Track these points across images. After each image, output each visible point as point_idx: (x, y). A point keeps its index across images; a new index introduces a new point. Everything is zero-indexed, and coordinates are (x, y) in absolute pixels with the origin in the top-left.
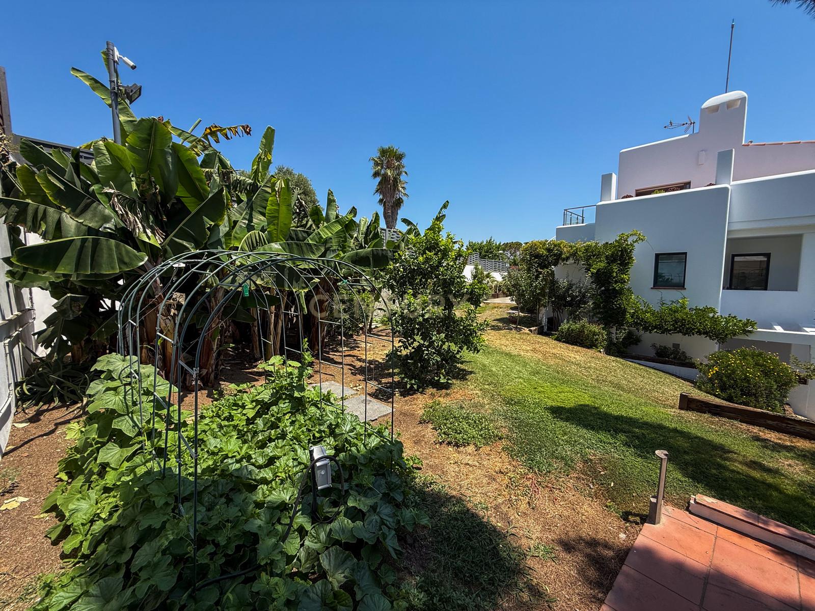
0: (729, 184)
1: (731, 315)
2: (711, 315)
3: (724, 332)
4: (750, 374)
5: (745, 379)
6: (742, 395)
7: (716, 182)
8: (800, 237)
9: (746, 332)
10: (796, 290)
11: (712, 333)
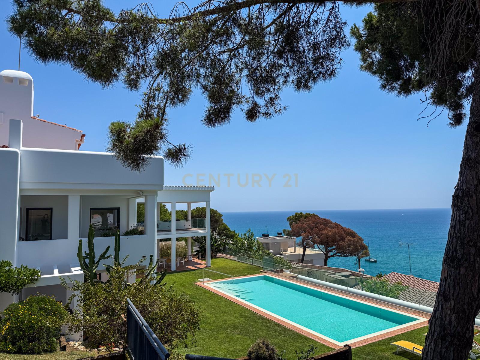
0: (19, 149)
1: (23, 265)
2: (7, 268)
3: (16, 284)
4: (34, 320)
5: (30, 327)
6: (29, 342)
7: (9, 145)
8: (66, 197)
9: (33, 281)
10: (67, 238)
11: (6, 287)
